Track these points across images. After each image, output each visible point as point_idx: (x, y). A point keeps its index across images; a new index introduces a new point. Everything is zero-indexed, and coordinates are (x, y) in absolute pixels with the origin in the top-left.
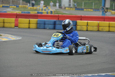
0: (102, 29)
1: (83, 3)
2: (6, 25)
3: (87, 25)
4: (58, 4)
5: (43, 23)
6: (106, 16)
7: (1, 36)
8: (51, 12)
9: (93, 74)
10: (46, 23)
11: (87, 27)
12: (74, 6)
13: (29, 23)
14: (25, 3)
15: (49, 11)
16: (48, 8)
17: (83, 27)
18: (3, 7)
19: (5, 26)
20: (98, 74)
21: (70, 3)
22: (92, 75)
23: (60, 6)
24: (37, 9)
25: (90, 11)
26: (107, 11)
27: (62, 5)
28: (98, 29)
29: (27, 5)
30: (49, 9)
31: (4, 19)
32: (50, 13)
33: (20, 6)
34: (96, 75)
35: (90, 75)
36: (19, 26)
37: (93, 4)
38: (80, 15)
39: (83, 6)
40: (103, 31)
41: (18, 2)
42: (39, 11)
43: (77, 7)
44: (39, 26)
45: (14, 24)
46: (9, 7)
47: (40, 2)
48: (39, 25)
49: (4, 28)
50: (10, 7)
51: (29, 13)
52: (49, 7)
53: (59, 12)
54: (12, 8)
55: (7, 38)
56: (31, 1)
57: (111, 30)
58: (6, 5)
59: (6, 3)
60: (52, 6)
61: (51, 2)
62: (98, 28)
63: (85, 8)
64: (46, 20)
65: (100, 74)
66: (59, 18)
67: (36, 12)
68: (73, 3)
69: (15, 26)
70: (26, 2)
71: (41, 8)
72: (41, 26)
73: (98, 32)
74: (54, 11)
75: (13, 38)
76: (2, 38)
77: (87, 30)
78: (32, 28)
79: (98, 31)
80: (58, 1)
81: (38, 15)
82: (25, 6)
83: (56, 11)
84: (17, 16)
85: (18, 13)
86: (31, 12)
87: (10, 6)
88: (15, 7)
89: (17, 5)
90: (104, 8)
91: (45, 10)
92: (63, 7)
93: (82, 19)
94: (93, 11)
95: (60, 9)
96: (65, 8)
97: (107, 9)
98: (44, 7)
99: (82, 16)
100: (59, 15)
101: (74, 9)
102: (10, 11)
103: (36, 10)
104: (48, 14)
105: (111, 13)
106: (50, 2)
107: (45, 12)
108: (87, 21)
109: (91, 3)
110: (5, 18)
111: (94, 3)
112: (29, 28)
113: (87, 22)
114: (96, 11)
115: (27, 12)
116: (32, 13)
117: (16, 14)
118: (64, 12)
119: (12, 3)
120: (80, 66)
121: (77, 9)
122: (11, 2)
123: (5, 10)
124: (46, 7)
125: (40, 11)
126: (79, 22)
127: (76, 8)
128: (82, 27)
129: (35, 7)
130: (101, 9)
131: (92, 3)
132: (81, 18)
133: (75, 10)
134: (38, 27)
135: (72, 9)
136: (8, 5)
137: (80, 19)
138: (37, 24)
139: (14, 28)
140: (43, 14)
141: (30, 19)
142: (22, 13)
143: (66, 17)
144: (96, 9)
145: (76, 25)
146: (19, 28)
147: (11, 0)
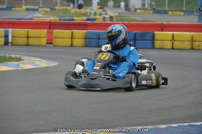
0: (199, 46)
1: (167, 1)
2: (32, 41)
3: (173, 39)
5: (95, 37)
7: (23, 60)
8: (111, 18)
9: (181, 123)
10: (101, 38)
11: (172, 43)
12: (150, 7)
13: (72, 38)
14: (67, 4)
15: (107, 16)
16: (105, 11)
17: (166, 42)
18: (27, 9)
19: (30, 43)
20: (190, 124)
21: (143, 3)
22: (178, 125)
23: (127, 7)
24: (87, 13)
25: (180, 15)
27: (131, 6)
28: (192, 46)
29: (70, 6)
31: (28, 31)
32: (109, 19)
33: (57, 8)
34: (186, 124)
35: (175, 125)
36: (54, 43)
37: (185, 2)
38: (161, 23)
39: (167, 6)
40: (201, 50)
41: (54, 1)
42: (90, 16)
43: (157, 9)
44: (89, 42)
45: (45, 39)
46: (38, 10)
48: (88, 40)
49: (28, 47)
50: (40, 9)
51: (73, 20)
52: (107, 10)
53: (124, 18)
54: (43, 13)
55: (32, 63)
58: (32, 7)
59: (33, 4)
62: (192, 44)
63: (169, 9)
64: (102, 32)
65: (192, 123)
67: (85, 18)
68: (150, 2)
69: (48, 43)
70: (68, 2)
71: (93, 12)
72: (92, 42)
74: (117, 16)
75: (43, 63)
76: (24, 64)
77: (173, 48)
78: (77, 46)
79: (192, 49)
81: (87, 23)
83: (119, 16)
84: (51, 26)
86: (75, 18)
87: (40, 7)
88: (49, 9)
89: (52, 7)
91: (100, 14)
92: (132, 9)
94: (185, 14)
95: (127, 12)
96: (136, 10)
98: (100, 8)
99: (164, 23)
100: (125, 22)
101: (151, 12)
102: (39, 16)
103: (84, 15)
104: (105, 21)
107: (101, 18)
108: (171, 33)
109: (181, 0)
110: (31, 30)
112: (72, 46)
113: (173, 34)
114: (188, 14)
115: (70, 18)
116: (78, 20)
117: (50, 22)
118: (134, 18)
119: (43, 3)
120: (159, 109)
121: (156, 11)
122: (41, 2)
123: (30, 16)
124: (101, 10)
125: (92, 17)
126: (158, 34)
127: (154, 9)
128: (164, 43)
129: (83, 10)
130: (196, 12)
132: (163, 27)
133: (153, 13)
134: (87, 43)
135: (147, 11)
136: (37, 7)
137: (161, 28)
138: (86, 38)
139: (46, 46)
140: (95, 22)
141: (73, 31)
142: (60, 20)
143: (136, 26)
144: (189, 11)
145: (153, 39)
146: (54, 46)
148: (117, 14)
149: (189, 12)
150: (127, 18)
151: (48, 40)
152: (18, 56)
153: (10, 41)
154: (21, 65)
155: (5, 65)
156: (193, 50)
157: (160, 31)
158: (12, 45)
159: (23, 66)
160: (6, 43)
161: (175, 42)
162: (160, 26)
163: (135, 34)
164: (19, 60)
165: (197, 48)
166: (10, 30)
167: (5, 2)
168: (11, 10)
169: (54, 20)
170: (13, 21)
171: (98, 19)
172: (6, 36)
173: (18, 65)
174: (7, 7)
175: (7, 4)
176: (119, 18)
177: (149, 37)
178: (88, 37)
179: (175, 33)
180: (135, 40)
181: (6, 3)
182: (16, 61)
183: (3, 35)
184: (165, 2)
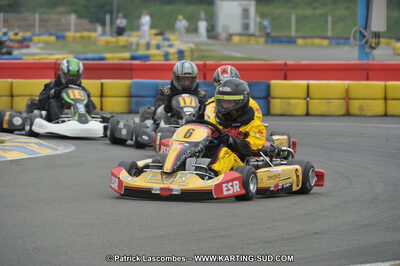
0: (361, 108)
1: (293, 18)
2: (21, 103)
3: (308, 96)
4: (203, 26)
5: (149, 93)
6: (375, 62)
7: (3, 142)
8: (181, 53)
11: (307, 103)
12: (260, 30)
13: (102, 96)
14: (89, 26)
15: (172, 50)
16: (168, 40)
17: (293, 101)
19: (16, 108)
21: (246, 21)
23: (212, 32)
24: (131, 44)
25: (320, 46)
26: (378, 44)
27: (220, 29)
28: (348, 110)
29: (95, 31)
30: (171, 43)
31: (12, 84)
32: (176, 56)
33: (70, 34)
37: (330, 19)
38: (283, 62)
39: (293, 28)
40: (365, 116)
41: (63, 20)
42: (137, 49)
43: (273, 34)
44: (137, 103)
46: (31, 40)
47: (139, 17)
48: (134, 99)
50: (35, 38)
51: (103, 59)
52: (172, 37)
53: (207, 54)
54: (41, 45)
55: (22, 149)
56: (108, 17)
57: (391, 111)
60: (183, 31)
61: (180, 17)
62: (348, 105)
63: (300, 34)
66: (207, 73)
67: (127, 55)
68: (258, 20)
70: (91, 22)
71: (143, 42)
72: (143, 103)
73: (346, 118)
74: (192, 51)
75: (43, 149)
76: (5, 150)
77: (307, 114)
78: (112, 113)
79: (348, 114)
80: (203, 15)
81: (131, 65)
82: (86, 34)
83: (197, 50)
86: (108, 55)
87: (34, 35)
88: (53, 38)
89: (60, 33)
90: (366, 33)
91: (158, 47)
92: (223, 36)
93: (289, 74)
94: (330, 44)
95: (211, 41)
96: (230, 37)
97: (377, 35)
98: (156, 35)
99: (289, 62)
100: (208, 62)
101: (262, 40)
102: (33, 53)
103: (126, 48)
104: (167, 60)
105: (394, 49)
106: (176, 20)
107: (159, 55)
108: (305, 82)
109: (321, 16)
110: (15, 81)
111: (332, 16)
113: (308, 86)
114: (338, 44)
115: (96, 56)
116: (113, 58)
117: (55, 63)
118: (227, 53)
119: (40, 26)
120: (283, 239)
121: (271, 39)
122: (37, 24)
124: (160, 38)
125: (142, 52)
126: (278, 85)
127: (268, 35)
128: (290, 104)
129: (122, 39)
130: (355, 38)
131: (324, 17)
132: (287, 72)
133: (266, 42)
134: (133, 106)
135: (253, 40)
136: (28, 34)
137: (283, 73)
138: (130, 96)
140: (149, 62)
141: (103, 81)
144: (339, 38)
145: (267, 96)
147: (37, 16)
148: (192, 46)
149: (340, 40)
150: (212, 54)
154: (1, 153)
156: (350, 118)
157: (280, 79)
159: (4, 155)
162: (282, 69)
165: (357, 112)
171: (154, 56)
176: (196, 54)
177: (259, 91)
178: (134, 92)
179: (312, 82)
184: (289, 19)
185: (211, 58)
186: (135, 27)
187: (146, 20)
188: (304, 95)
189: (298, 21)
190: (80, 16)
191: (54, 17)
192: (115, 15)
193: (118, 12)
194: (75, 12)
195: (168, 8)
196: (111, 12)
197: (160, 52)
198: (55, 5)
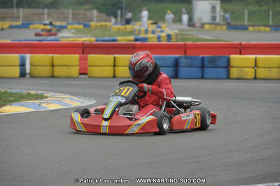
1: (246, 12)
2: (59, 71)
3: (256, 65)
7: (46, 97)
8: (169, 37)
11: (255, 71)
12: (223, 21)
13: (114, 66)
14: (105, 18)
15: (163, 35)
16: (160, 27)
17: (246, 69)
21: (213, 15)
23: (191, 23)
24: (135, 30)
25: (265, 32)
27: (196, 20)
29: (110, 21)
30: (162, 29)
31: (53, 58)
32: (166, 38)
33: (93, 24)
36: (89, 73)
37: (271, 13)
38: (238, 42)
39: (246, 20)
41: (88, 14)
42: (139, 34)
43: (232, 23)
45: (78, 68)
46: (66, 27)
49: (53, 79)
50: (69, 27)
51: (115, 40)
52: (163, 25)
53: (187, 37)
54: (73, 31)
55: (60, 102)
56: (119, 12)
59: (58, 19)
60: (171, 21)
61: (169, 12)
63: (252, 24)
66: (187, 50)
67: (132, 38)
68: (222, 13)
69: (81, 74)
70: (108, 15)
71: (143, 29)
74: (176, 35)
75: (74, 102)
76: (48, 103)
77: (255, 78)
78: (121, 78)
80: (184, 10)
81: (135, 44)
83: (180, 34)
84: (85, 49)
85: (85, 42)
86: (119, 38)
87: (68, 24)
88: (81, 27)
89: (86, 23)
91: (153, 32)
92: (198, 25)
93: (243, 50)
94: (271, 30)
95: (190, 28)
96: (203, 26)
98: (152, 24)
99: (243, 43)
100: (188, 43)
101: (225, 27)
102: (66, 36)
103: (131, 33)
104: (159, 41)
107: (154, 38)
108: (254, 56)
109: (265, 11)
110: (55, 56)
111: (273, 11)
112: (114, 77)
113: (256, 59)
114: (276, 30)
115: (110, 38)
116: (122, 40)
117: (83, 44)
118: (200, 36)
119: (73, 18)
121: (231, 27)
124: (155, 26)
125: (142, 36)
126: (235, 58)
127: (229, 24)
128: (243, 71)
129: (129, 27)
131: (267, 12)
132: (241, 49)
133: (228, 29)
135: (218, 27)
136: (64, 24)
137: (238, 50)
139: (78, 77)
140: (147, 43)
141: (115, 55)
142: (97, 41)
143: (204, 48)
144: (277, 26)
145: (228, 66)
146: (90, 77)
147: (70, 11)
148: (177, 31)
149: (278, 28)
150: (191, 37)
151: (81, 69)
152: (39, 92)
153: (28, 71)
154: (45, 105)
155: (22, 106)
157: (237, 54)
158: (31, 77)
159: (47, 106)
160: (23, 74)
161: (258, 70)
162: (238, 48)
163: (203, 58)
164: (41, 97)
166: (28, 56)
167: (19, 17)
168: (28, 27)
169: (89, 41)
170: (32, 44)
171: (150, 38)
172: (23, 65)
173: (40, 105)
174: (22, 24)
175: (23, 20)
176: (179, 37)
177: (223, 63)
179: (258, 56)
180: (203, 67)
181: (21, 19)
182: (37, 99)
183: (18, 63)
184: (243, 13)
185: (190, 40)
186: (138, 18)
187: (145, 14)
188: (253, 65)
189: (250, 14)
190: (100, 11)
191: (82, 12)
192: (124, 11)
193: (126, 8)
194: (97, 8)
195: (161, 6)
196: (121, 9)
197: (155, 36)
198: (82, 4)
